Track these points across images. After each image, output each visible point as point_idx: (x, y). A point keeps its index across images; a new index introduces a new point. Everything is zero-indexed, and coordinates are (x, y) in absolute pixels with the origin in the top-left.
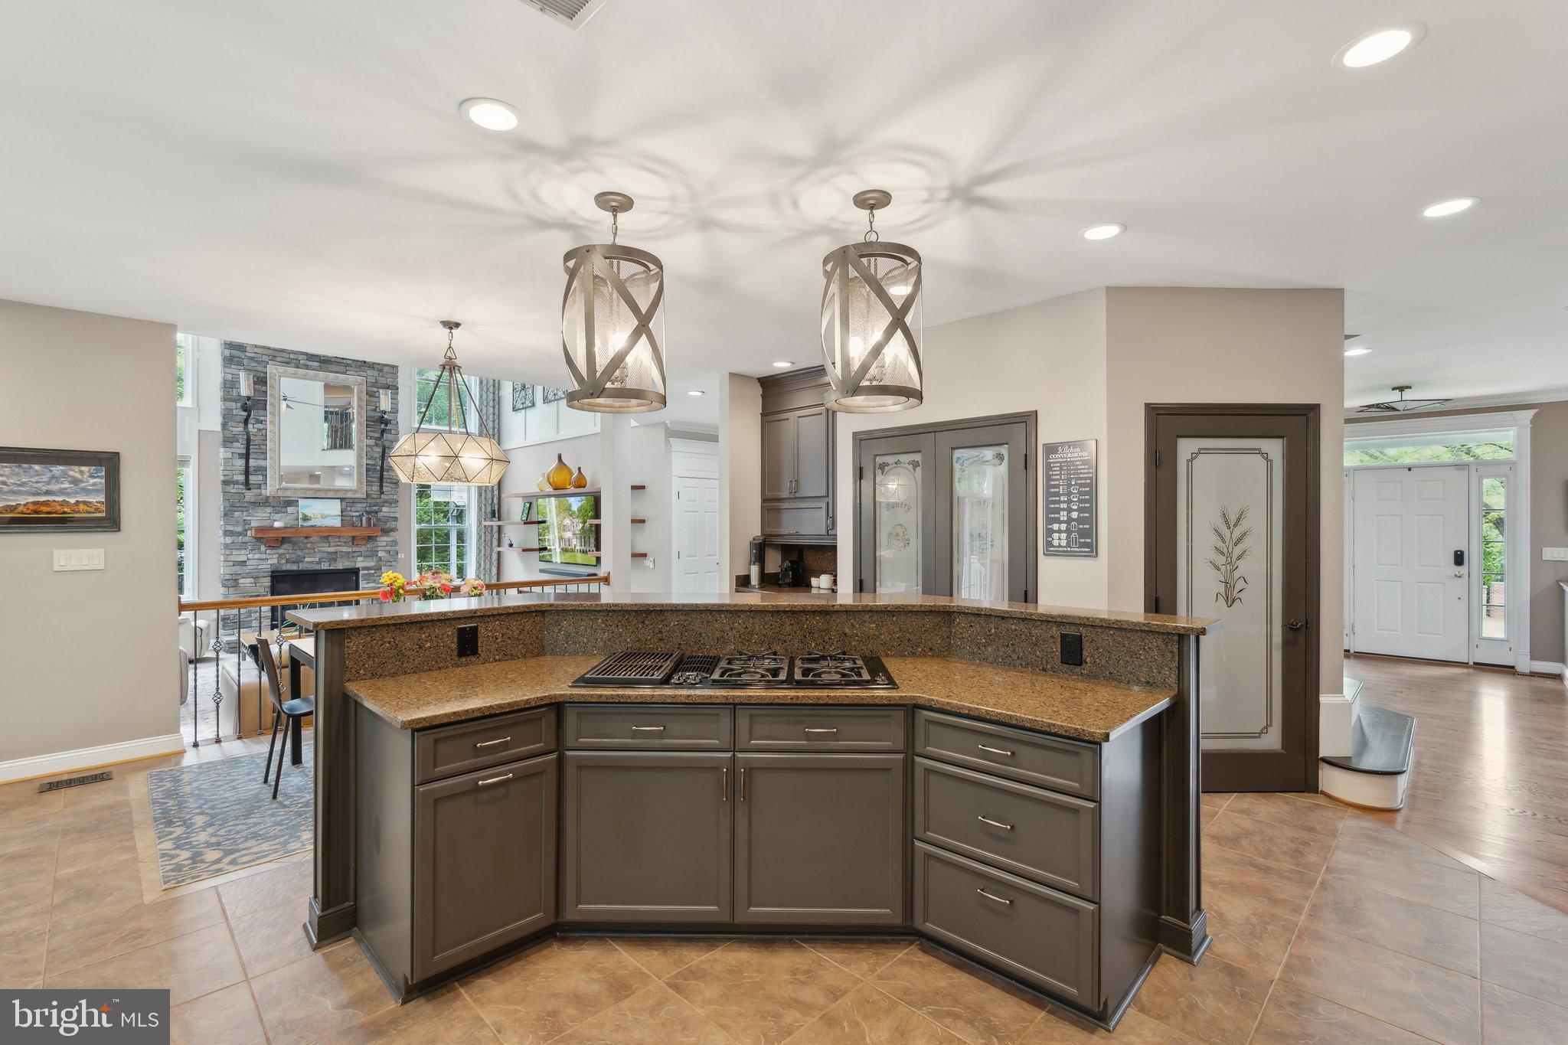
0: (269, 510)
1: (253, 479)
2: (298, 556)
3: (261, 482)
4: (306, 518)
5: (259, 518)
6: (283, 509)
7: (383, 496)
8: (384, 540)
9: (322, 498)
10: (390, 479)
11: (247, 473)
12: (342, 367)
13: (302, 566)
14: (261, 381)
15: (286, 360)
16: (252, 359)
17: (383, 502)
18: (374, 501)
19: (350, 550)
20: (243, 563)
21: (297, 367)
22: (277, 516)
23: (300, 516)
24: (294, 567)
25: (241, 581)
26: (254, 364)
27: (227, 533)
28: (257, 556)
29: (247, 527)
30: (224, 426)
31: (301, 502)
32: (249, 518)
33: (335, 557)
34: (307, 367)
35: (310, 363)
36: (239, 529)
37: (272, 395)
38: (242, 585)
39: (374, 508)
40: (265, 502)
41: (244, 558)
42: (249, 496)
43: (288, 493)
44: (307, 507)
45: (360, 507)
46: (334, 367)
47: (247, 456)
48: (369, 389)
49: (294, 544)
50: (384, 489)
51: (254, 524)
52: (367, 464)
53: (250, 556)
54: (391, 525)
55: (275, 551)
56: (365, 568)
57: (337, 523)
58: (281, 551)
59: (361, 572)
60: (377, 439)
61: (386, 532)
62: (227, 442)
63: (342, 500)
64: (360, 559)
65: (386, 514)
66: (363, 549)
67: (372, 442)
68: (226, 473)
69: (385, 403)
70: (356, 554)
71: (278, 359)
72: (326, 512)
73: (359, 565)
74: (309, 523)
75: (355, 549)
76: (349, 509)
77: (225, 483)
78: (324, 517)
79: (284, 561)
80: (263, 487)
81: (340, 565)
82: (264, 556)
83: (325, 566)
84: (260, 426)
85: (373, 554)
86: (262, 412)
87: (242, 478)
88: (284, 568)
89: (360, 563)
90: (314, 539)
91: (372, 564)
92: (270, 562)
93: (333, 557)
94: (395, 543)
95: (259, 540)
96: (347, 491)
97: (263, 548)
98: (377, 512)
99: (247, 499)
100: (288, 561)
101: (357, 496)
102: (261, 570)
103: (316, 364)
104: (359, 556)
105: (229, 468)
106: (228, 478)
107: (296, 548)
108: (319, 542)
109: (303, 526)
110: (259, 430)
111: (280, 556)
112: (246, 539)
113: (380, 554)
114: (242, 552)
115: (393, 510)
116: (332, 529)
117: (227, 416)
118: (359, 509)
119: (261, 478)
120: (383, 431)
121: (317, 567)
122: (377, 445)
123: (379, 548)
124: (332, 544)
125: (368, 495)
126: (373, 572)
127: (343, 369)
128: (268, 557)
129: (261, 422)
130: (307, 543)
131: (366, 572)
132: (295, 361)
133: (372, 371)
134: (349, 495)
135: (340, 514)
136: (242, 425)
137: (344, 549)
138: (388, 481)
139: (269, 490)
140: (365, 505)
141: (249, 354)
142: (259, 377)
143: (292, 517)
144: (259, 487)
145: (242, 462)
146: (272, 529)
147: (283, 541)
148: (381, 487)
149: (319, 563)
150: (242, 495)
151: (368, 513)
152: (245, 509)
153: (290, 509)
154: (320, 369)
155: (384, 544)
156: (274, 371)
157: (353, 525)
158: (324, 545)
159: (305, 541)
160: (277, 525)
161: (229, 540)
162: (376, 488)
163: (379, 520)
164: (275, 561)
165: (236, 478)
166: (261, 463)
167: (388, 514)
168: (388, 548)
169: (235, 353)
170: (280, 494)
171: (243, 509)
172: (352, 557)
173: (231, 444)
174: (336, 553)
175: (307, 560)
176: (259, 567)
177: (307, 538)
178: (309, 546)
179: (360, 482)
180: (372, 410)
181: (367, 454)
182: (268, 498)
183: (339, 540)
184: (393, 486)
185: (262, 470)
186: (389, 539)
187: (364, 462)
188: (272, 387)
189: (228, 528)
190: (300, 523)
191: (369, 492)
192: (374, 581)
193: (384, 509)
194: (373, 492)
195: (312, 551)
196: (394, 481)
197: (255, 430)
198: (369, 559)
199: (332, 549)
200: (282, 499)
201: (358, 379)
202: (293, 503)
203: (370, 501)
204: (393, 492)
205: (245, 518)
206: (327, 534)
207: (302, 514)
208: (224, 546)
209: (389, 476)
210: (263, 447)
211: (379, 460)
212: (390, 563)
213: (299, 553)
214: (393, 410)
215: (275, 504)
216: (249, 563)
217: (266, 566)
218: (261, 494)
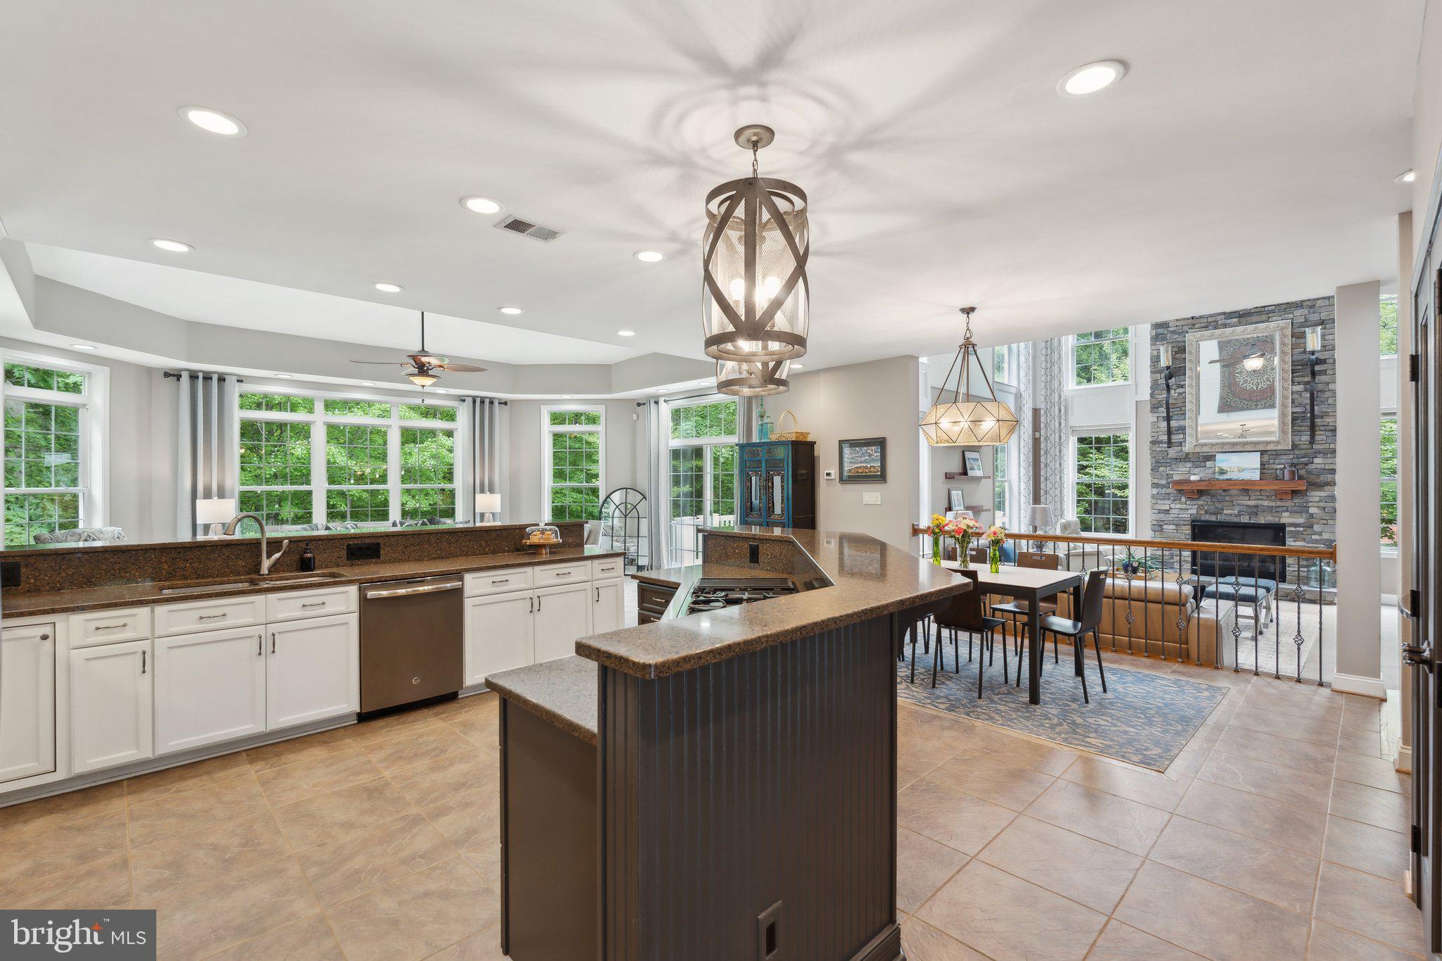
0: (1189, 465)
1: (1175, 438)
2: (1217, 508)
3: (1180, 441)
4: (1222, 472)
5: (1180, 472)
6: (1202, 464)
7: (1315, 446)
8: (1316, 495)
9: (1241, 452)
10: (1324, 426)
11: (1169, 432)
13: (1221, 518)
14: (1180, 350)
15: (1203, 325)
16: (1174, 332)
17: (1315, 453)
18: (1303, 452)
19: (1272, 504)
20: (1167, 512)
21: (1216, 328)
22: (1197, 470)
23: (1217, 470)
24: (1213, 518)
25: (1165, 527)
26: (1175, 336)
27: (1155, 485)
28: (1178, 506)
29: (1170, 480)
30: (1152, 395)
31: (1219, 457)
32: (1171, 472)
33: (1255, 510)
34: (1225, 326)
35: (1229, 321)
36: (1163, 482)
37: (1191, 360)
38: (1165, 531)
39: (1303, 459)
40: (1186, 458)
41: (1166, 508)
42: (1172, 452)
43: (1206, 449)
44: (1224, 461)
45: (1285, 459)
46: (1255, 318)
47: (1168, 419)
48: (1296, 331)
49: (1213, 496)
50: (1317, 438)
51: (1176, 478)
52: (1293, 413)
53: (1172, 506)
54: (1326, 477)
55: (1194, 502)
56: (1295, 525)
57: (1256, 476)
58: (1200, 503)
59: (1288, 529)
60: (1308, 383)
61: (1319, 486)
62: (1154, 408)
63: (1263, 453)
64: (1285, 514)
65: (1318, 466)
66: (1289, 504)
67: (1300, 388)
68: (1153, 434)
69: (1314, 341)
70: (1280, 509)
71: (1197, 326)
72: (1244, 466)
73: (1283, 521)
74: (1225, 477)
75: (1279, 503)
76: (1272, 461)
77: (1153, 443)
78: (1241, 470)
79: (1202, 512)
80: (1183, 444)
81: (1262, 520)
82: (1184, 506)
83: (1245, 519)
84: (1181, 390)
85: (1304, 509)
86: (1182, 377)
87: (1165, 438)
88: (1203, 518)
89: (1286, 518)
90: (1233, 492)
91: (1301, 521)
92: (1190, 512)
93: (1255, 511)
94: (1333, 498)
95: (1180, 491)
96: (1268, 443)
97: (1183, 499)
98: (1307, 464)
99: (1170, 456)
100: (1206, 512)
101: (1279, 447)
102: (1182, 519)
103: (1235, 320)
104: (1284, 511)
105: (1154, 430)
106: (1154, 439)
107: (1214, 500)
108: (1238, 495)
109: (1218, 480)
110: (1179, 394)
111: (1200, 507)
112: (1170, 491)
113: (1312, 510)
114: (1166, 502)
115: (1329, 461)
117: (1155, 386)
118: (1285, 461)
119: (1181, 436)
120: (1313, 374)
121: (1236, 520)
122: (1306, 390)
123: (1310, 504)
124: (1252, 497)
125: (1294, 446)
126: (1302, 529)
127: (1264, 317)
128: (1188, 507)
129: (1182, 386)
130: (1225, 496)
131: (1292, 529)
132: (1213, 323)
133: (1298, 311)
134: (1271, 447)
135: (1258, 466)
136: (1165, 392)
137: (1266, 503)
138: (1322, 428)
139: (1188, 448)
140: (1291, 457)
141: (1171, 329)
142: (1179, 347)
143: (1211, 471)
144: (1180, 444)
145: (1165, 424)
146: (1188, 482)
147: (1201, 493)
148: (1313, 435)
149: (1239, 515)
150: (1166, 453)
151: (1293, 465)
153: (1209, 464)
154: (1240, 324)
155: (1317, 499)
156: (1192, 338)
157: (1276, 478)
158: (1243, 498)
159: (1223, 494)
160: (1193, 478)
161: (1155, 491)
162: (1306, 438)
163: (1309, 472)
164: (1194, 512)
165: (1160, 438)
166: (1182, 423)
167: (1323, 466)
168: (1321, 504)
169: (1161, 331)
170: (1198, 450)
171: (1167, 464)
172: (1277, 512)
173: (1156, 410)
174: (1257, 506)
175: (1225, 512)
176: (1180, 516)
177: (1224, 491)
178: (1227, 498)
179: (1283, 432)
180: (1300, 353)
181: (1293, 402)
182: (1187, 454)
183: (1259, 493)
184: (1329, 434)
185: (1182, 429)
186: (1323, 494)
187: (1289, 411)
188: (1190, 353)
189: (1156, 481)
190: (1217, 476)
191: (1297, 443)
192: (1304, 540)
193: (1316, 460)
194: (1301, 443)
195: (1231, 504)
196: (1330, 428)
197: (1177, 394)
198: (1298, 515)
199: (1252, 503)
200: (1201, 454)
201: (1282, 323)
202: (1211, 458)
203: (1297, 452)
204: (1329, 441)
205: (1168, 473)
206: (1246, 488)
207: (1219, 467)
208: (1153, 496)
209: (1323, 423)
210: (1183, 409)
211: (1308, 407)
212: (1325, 521)
213: (1218, 505)
214: (1328, 347)
215: (1194, 459)
216: (1172, 511)
217: (1186, 516)
218: (1181, 451)
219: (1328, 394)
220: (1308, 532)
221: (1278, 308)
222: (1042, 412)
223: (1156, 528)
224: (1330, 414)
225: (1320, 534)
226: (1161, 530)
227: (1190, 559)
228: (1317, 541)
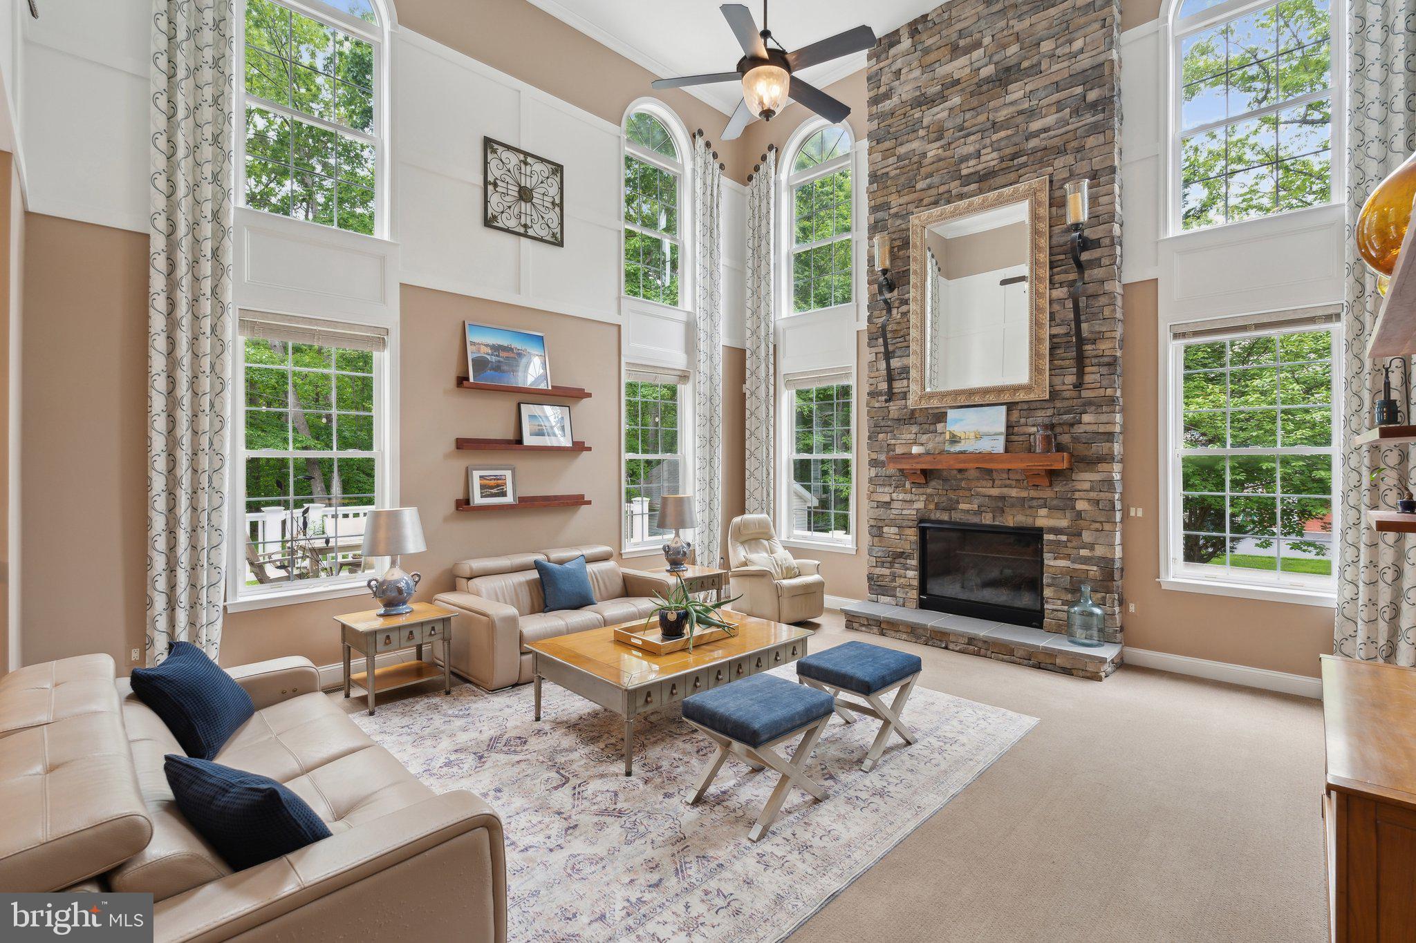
0: (914, 429)
1: (899, 386)
2: (951, 500)
3: (903, 390)
4: (954, 440)
5: (903, 441)
6: (932, 428)
7: (1085, 394)
8: (1085, 479)
9: (981, 406)
10: (1096, 356)
11: (890, 379)
12: (1012, 174)
13: (956, 516)
14: (902, 243)
15: (932, 199)
16: (896, 215)
17: (1084, 405)
18: (1066, 404)
19: (1024, 494)
20: (887, 505)
21: (949, 202)
22: (922, 438)
23: (948, 437)
24: (945, 517)
25: (886, 529)
26: (899, 222)
27: (874, 463)
28: (901, 496)
29: (891, 454)
30: (870, 319)
31: (951, 414)
32: (893, 442)
33: (1000, 504)
34: (961, 197)
35: (966, 189)
36: (884, 457)
37: (915, 259)
39: (1065, 417)
40: (910, 418)
41: (887, 499)
42: (894, 407)
43: (935, 403)
44: (956, 421)
45: (1040, 417)
46: (999, 180)
48: (1055, 193)
49: (945, 480)
50: (1087, 378)
51: (898, 450)
52: (1052, 337)
53: (894, 495)
54: (1099, 448)
55: (921, 490)
56: (1056, 531)
57: (999, 446)
58: (929, 491)
59: (1046, 537)
60: (1072, 284)
61: (1091, 463)
62: (872, 339)
63: (1010, 406)
64: (1043, 512)
65: (1089, 428)
66: (1048, 493)
67: (1060, 293)
68: (872, 381)
69: (1078, 208)
70: (1035, 503)
71: (925, 202)
72: (984, 429)
73: (1040, 522)
74: (959, 448)
75: (1033, 493)
76: (1023, 420)
77: (871, 395)
78: (979, 436)
79: (932, 506)
80: (906, 396)
81: (1012, 519)
82: (908, 497)
83: (987, 519)
84: (904, 308)
85: (1066, 504)
86: (905, 288)
87: (884, 386)
88: (933, 517)
89: (1043, 519)
90: (971, 473)
91: (1064, 523)
92: (916, 506)
93: (1000, 505)
94: (1109, 484)
95: (903, 473)
96: (1016, 389)
97: (908, 485)
98: (1072, 425)
99: (891, 417)
100: (937, 507)
101: (1032, 397)
102: (905, 517)
103: (973, 187)
104: (1041, 507)
105: (872, 375)
106: (872, 388)
107: (946, 487)
108: (978, 479)
109: (949, 453)
110: (902, 315)
111: (928, 499)
112: (891, 471)
113: (1081, 505)
114: (887, 490)
115: (1104, 418)
116: (990, 457)
117: (873, 304)
118: (1039, 420)
119: (905, 382)
120: (1081, 265)
121: (975, 520)
122: (1070, 296)
123: (1077, 495)
124: (996, 482)
125: (1054, 394)
126: (1064, 538)
127: (1013, 176)
128: (914, 498)
129: (905, 303)
130: (963, 479)
131: (1052, 537)
133: (1062, 159)
134: (1021, 396)
135: (1003, 429)
136: (885, 312)
137: (1014, 493)
138: (1094, 361)
139: (912, 402)
140: (1050, 412)
141: (892, 211)
142: (903, 239)
143: (942, 438)
144: (903, 396)
145: (884, 364)
146: (908, 456)
147: (927, 475)
148: (1081, 373)
149: (979, 512)
150: (886, 410)
151: (1052, 427)
152: (889, 429)
153: (940, 426)
154: (981, 191)
155: (1087, 486)
156: (917, 222)
157: (1029, 450)
158: (984, 483)
159: (959, 476)
160: (916, 450)
161: (873, 472)
162: (1069, 379)
163: (1075, 439)
164: (920, 505)
165: (879, 387)
166: (905, 362)
167: (1094, 428)
168: (1093, 495)
169: (880, 215)
170: (924, 405)
171: (889, 430)
172: (1030, 507)
173: (874, 342)
174: (1003, 498)
175: (962, 506)
176: (905, 512)
177: (960, 471)
178: (963, 484)
179: (1036, 369)
180: (1062, 232)
181: (1052, 318)
182: (913, 411)
183: (1005, 476)
184: (1104, 370)
185: (905, 370)
186: (1096, 477)
187: (1046, 333)
188: (915, 246)
189: (874, 456)
190: (948, 447)
191: (1058, 388)
192: (1067, 557)
193: (1086, 418)
194: (1065, 387)
195: (967, 493)
196: (1106, 360)
197: (899, 316)
198: (1059, 514)
199: (995, 492)
200: (930, 411)
201: (1035, 182)
202: (941, 417)
203: (1058, 404)
204: (1105, 383)
205: (889, 442)
206: (985, 467)
207: (950, 432)
208: (871, 480)
209: (1095, 353)
210: (907, 337)
211: (1073, 326)
212: (1098, 526)
213: (952, 495)
214: (1102, 215)
215: (920, 420)
216: (895, 505)
217: (910, 512)
218: (906, 407)
219: (1103, 300)
220: (1074, 544)
221: (1032, 158)
222: (748, 353)
223: (875, 530)
224: (1107, 335)
225: (1091, 547)
226: (880, 535)
227: (915, 583)
228: (1086, 561)
